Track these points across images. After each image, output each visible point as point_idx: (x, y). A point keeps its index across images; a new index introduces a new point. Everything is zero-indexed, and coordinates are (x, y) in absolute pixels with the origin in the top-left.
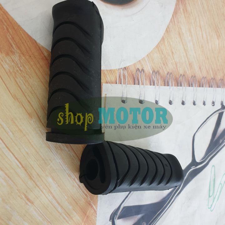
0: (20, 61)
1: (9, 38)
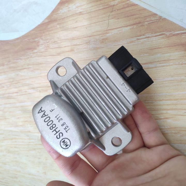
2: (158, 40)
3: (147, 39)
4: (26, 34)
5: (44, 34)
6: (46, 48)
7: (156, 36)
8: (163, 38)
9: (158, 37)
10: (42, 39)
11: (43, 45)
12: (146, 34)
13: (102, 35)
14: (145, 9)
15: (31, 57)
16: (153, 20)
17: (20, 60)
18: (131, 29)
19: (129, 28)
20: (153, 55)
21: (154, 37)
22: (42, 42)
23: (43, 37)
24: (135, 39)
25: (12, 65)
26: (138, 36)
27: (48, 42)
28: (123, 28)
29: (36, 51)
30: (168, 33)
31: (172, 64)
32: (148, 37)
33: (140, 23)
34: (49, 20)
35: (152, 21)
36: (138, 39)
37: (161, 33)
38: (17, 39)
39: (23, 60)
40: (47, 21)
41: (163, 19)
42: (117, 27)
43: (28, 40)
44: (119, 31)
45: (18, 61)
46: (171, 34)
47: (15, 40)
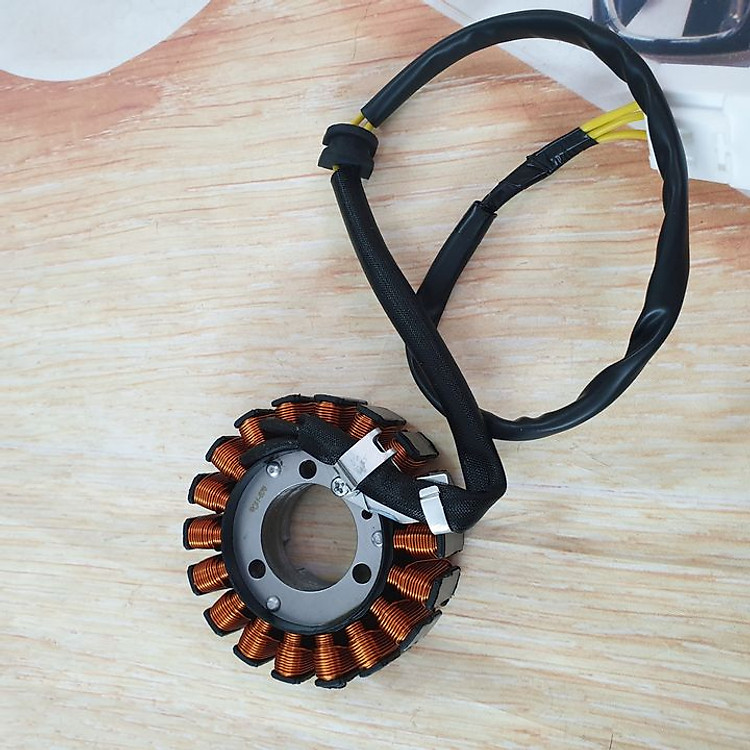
0: (177, 84)
1: (141, 84)
2: (471, 92)
3: (446, 90)
4: (123, 65)
5: (176, 68)
6: (181, 106)
7: (466, 84)
8: (482, 88)
9: (473, 85)
10: (170, 80)
11: (174, 98)
12: (445, 79)
13: (339, 77)
14: (444, 18)
15: (137, 129)
17: (101, 139)
20: (458, 129)
21: (461, 85)
22: (169, 88)
23: (175, 75)
25: (76, 154)
27: (188, 91)
28: (391, 61)
29: (150, 113)
30: (495, 78)
32: (450, 86)
34: (195, 30)
37: (479, 77)
38: (97, 79)
39: (112, 139)
40: (188, 32)
42: (377, 59)
43: (129, 81)
44: (380, 68)
45: (96, 141)
46: (500, 80)
47: (88, 81)
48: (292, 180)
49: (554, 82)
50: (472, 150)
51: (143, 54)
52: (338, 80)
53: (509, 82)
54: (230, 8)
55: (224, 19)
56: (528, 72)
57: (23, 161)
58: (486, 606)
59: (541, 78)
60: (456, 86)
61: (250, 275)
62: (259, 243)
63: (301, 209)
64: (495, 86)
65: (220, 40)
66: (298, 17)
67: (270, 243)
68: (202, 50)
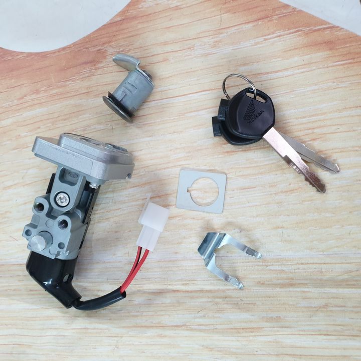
0: (115, 48)
1: (93, 50)
2: (294, 38)
3: (278, 38)
4: (80, 40)
5: (114, 39)
7: (290, 33)
8: (300, 35)
9: (294, 34)
10: (111, 46)
12: (277, 32)
13: (213, 36)
15: (93, 75)
16: (285, 13)
17: (70, 82)
18: (254, 26)
19: (251, 25)
20: (287, 59)
21: (287, 35)
22: (111, 50)
23: (113, 43)
24: (261, 39)
25: (54, 91)
26: (266, 36)
28: (242, 25)
29: (100, 65)
30: (306, 29)
31: (314, 68)
32: (280, 36)
33: (267, 17)
34: (123, 18)
35: (283, 13)
36: (265, 40)
37: (296, 29)
38: (64, 49)
39: (77, 81)
41: (298, 11)
42: (235, 24)
43: (85, 48)
44: (237, 30)
45: (67, 83)
46: (310, 30)
47: (59, 51)
48: (191, 95)
49: (341, 29)
50: (298, 69)
51: (92, 33)
52: (213, 38)
53: (315, 31)
54: (142, 4)
55: (139, 10)
56: (326, 25)
57: (22, 98)
58: (342, 327)
59: (334, 27)
60: (284, 35)
61: (171, 150)
62: (175, 132)
63: (198, 111)
64: (307, 33)
65: (138, 21)
66: (184, 6)
67: (181, 132)
68: (128, 28)
